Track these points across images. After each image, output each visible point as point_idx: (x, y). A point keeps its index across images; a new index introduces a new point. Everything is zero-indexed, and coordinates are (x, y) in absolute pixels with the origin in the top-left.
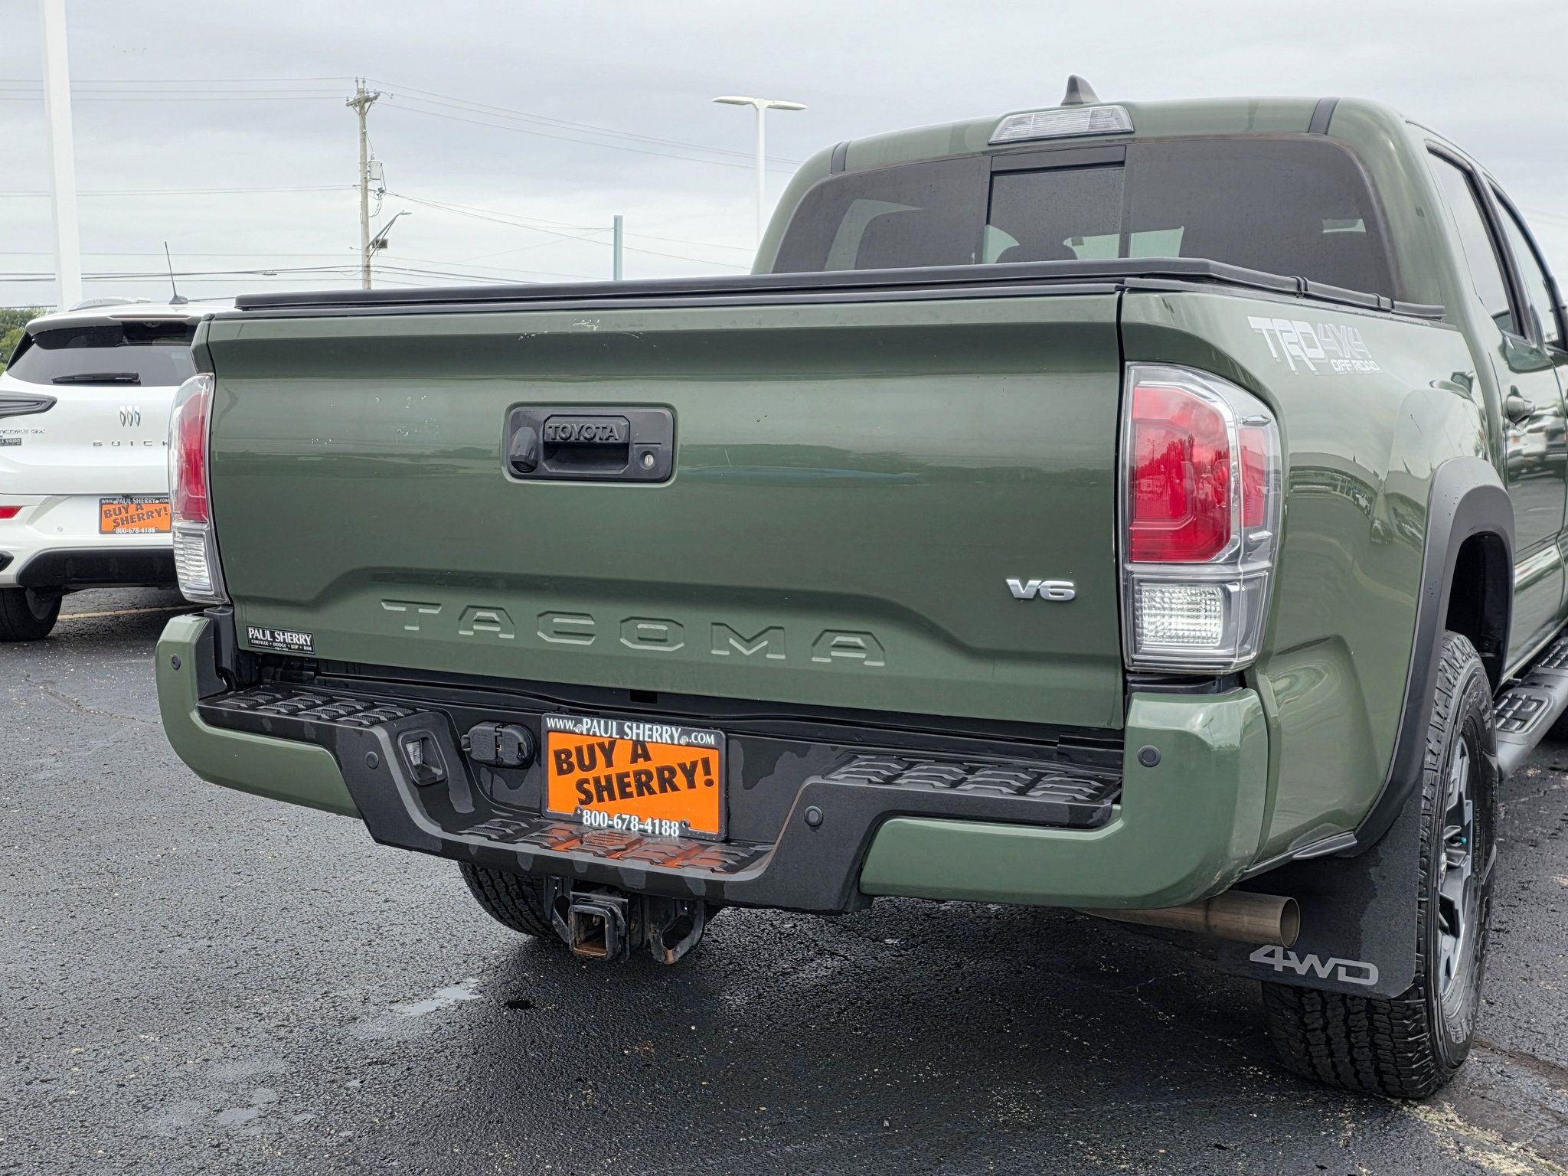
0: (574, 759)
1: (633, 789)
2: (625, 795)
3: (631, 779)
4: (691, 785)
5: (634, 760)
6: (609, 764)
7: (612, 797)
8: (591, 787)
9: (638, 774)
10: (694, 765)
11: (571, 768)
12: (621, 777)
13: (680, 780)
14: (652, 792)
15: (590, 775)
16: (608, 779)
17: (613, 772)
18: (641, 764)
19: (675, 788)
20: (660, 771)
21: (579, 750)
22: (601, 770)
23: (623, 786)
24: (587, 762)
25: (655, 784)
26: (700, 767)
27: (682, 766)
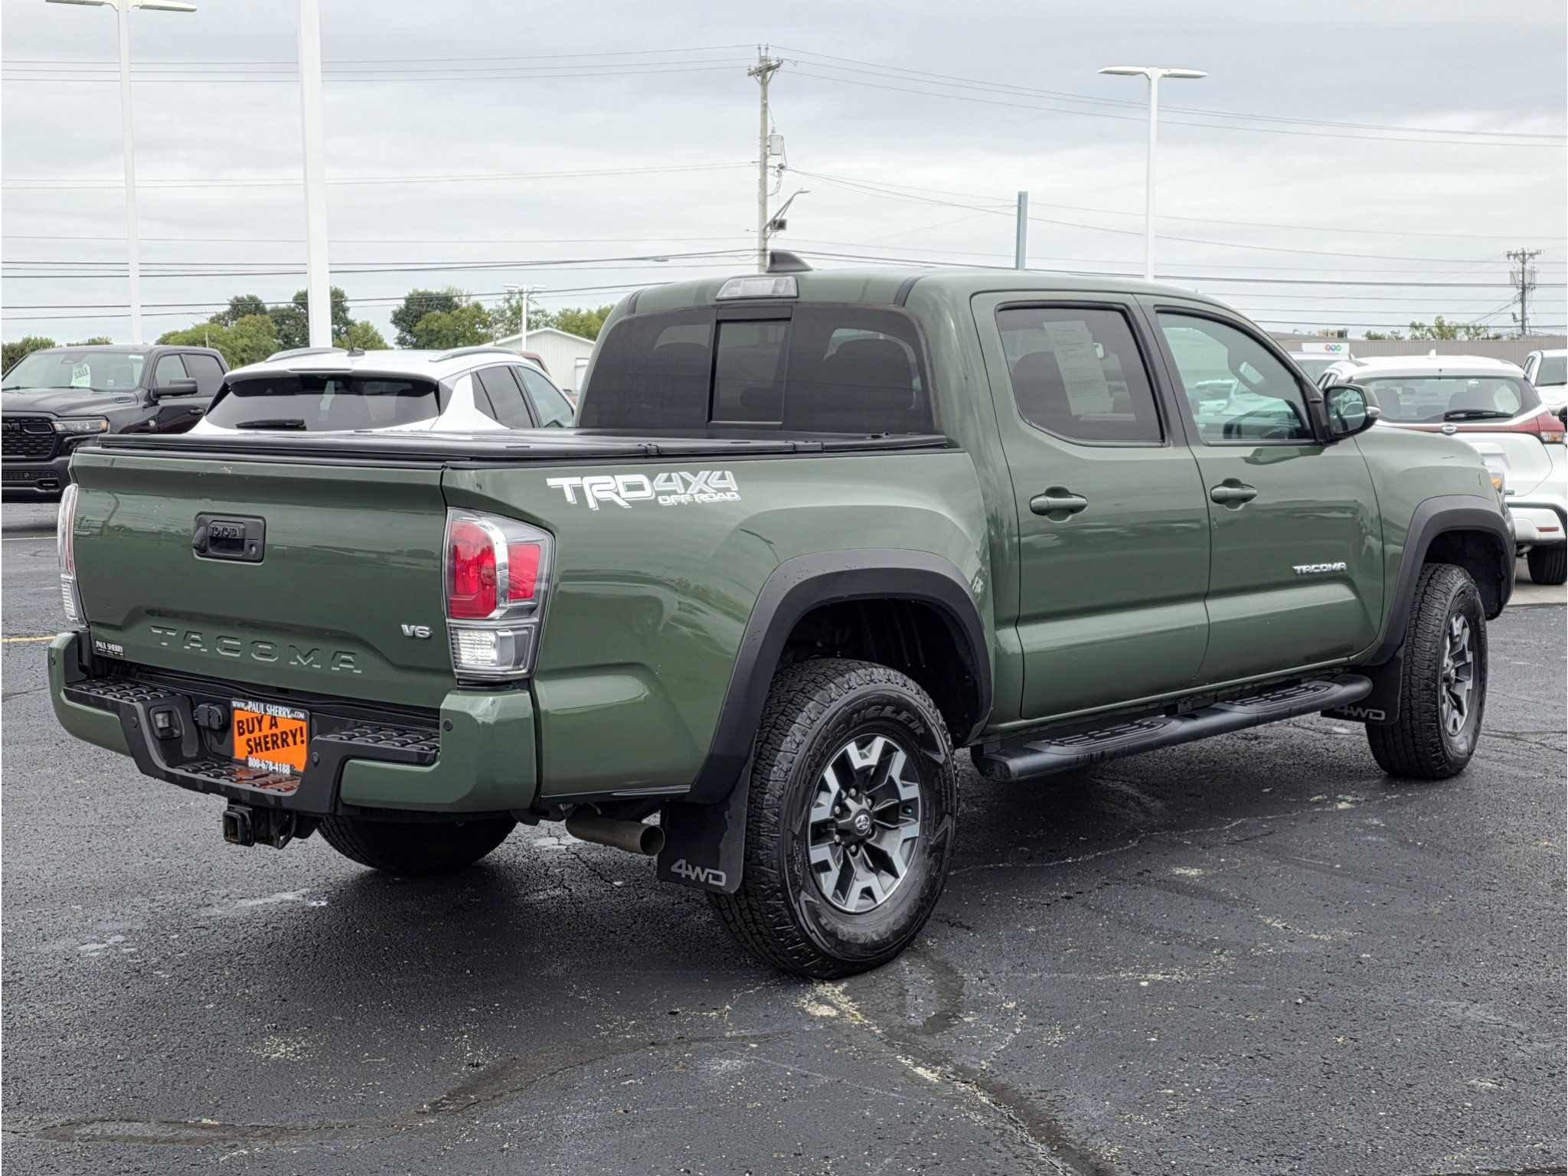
0: (245, 727)
1: (270, 745)
2: (267, 749)
3: (269, 739)
4: (295, 743)
5: (271, 728)
6: (260, 730)
7: (262, 751)
8: (252, 743)
9: (273, 735)
10: (296, 730)
11: (243, 733)
12: (266, 737)
13: (290, 740)
14: (278, 747)
15: (251, 736)
16: (260, 738)
17: (262, 734)
18: (274, 730)
19: (288, 745)
20: (282, 733)
21: (247, 720)
22: (256, 734)
23: (266, 743)
24: (251, 728)
25: (279, 742)
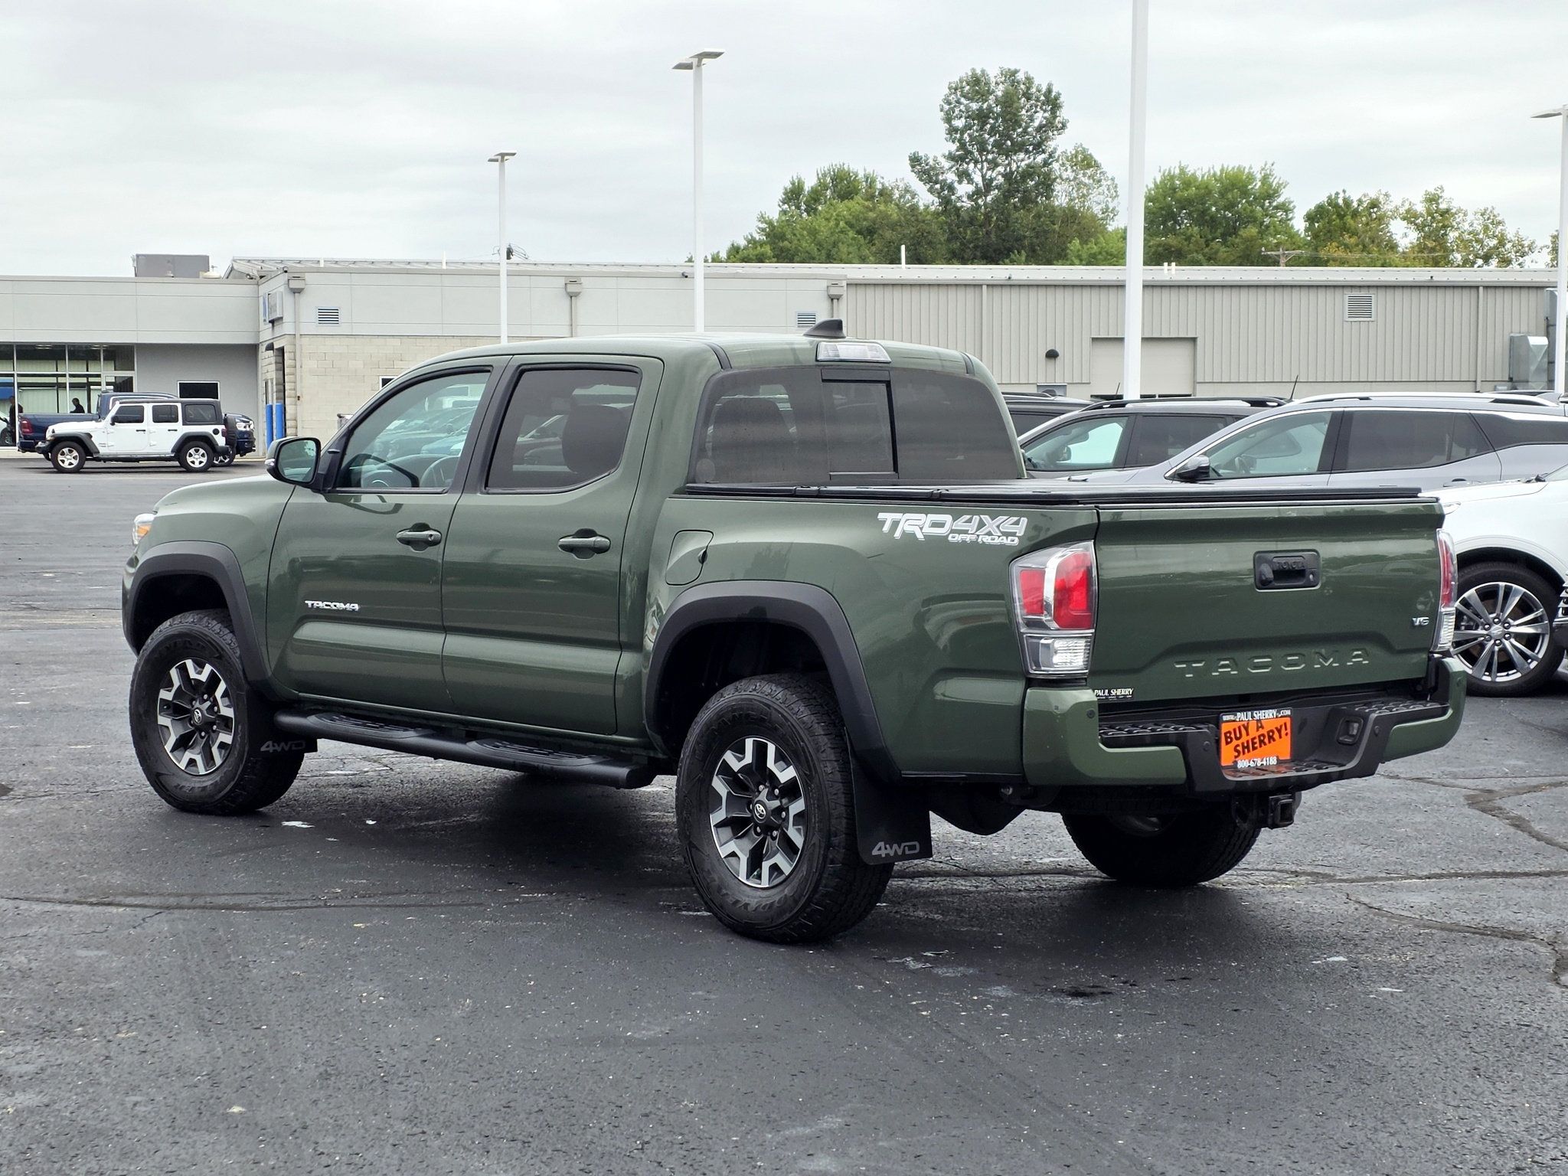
0: (1233, 736)
1: (1257, 745)
2: (1254, 748)
3: (1257, 740)
4: (1280, 737)
6: (1248, 734)
8: (1240, 748)
9: (1259, 737)
12: (1253, 739)
13: (1276, 735)
15: (1239, 742)
17: (1249, 738)
18: (1261, 731)
22: (1244, 739)
23: (1254, 743)
25: (1266, 740)
26: (1283, 727)
27: (1276, 728)
